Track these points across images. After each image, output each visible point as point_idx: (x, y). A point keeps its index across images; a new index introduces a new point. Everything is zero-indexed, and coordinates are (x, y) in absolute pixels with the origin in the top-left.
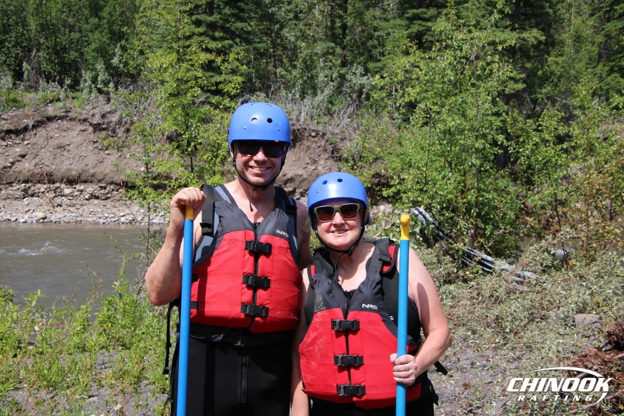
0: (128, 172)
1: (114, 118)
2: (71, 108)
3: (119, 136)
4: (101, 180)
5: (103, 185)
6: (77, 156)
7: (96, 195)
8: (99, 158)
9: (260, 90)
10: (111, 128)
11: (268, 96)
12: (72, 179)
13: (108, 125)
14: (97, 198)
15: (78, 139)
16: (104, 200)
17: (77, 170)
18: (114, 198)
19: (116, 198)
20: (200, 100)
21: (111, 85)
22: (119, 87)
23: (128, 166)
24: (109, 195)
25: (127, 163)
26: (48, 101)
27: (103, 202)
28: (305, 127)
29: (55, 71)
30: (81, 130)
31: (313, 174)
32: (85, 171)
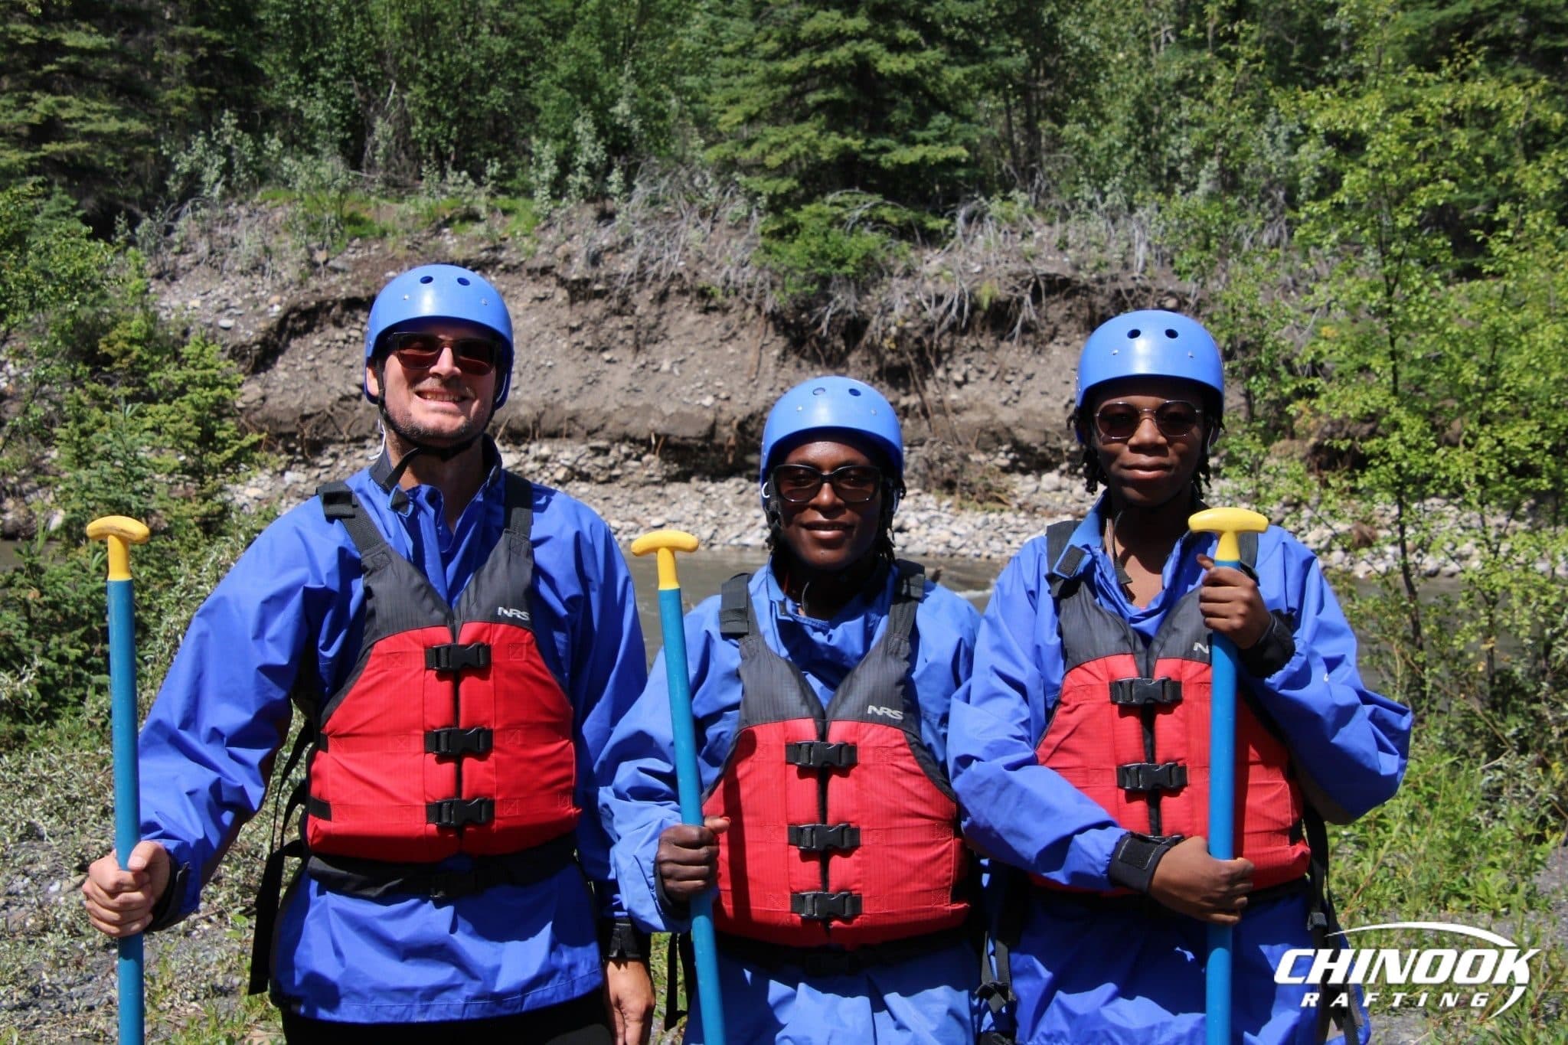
0: (668, 409)
1: (627, 266)
2: (505, 239)
3: (638, 311)
4: (596, 431)
5: (602, 444)
6: (530, 368)
7: (584, 469)
8: (585, 373)
10: (617, 292)
12: (520, 427)
13: (609, 284)
14: (585, 477)
15: (528, 322)
16: (603, 483)
17: (531, 405)
18: (630, 478)
19: (635, 477)
20: (857, 213)
21: (616, 176)
22: (635, 182)
23: (665, 392)
24: (616, 472)
25: (664, 386)
26: (441, 220)
27: (600, 488)
28: (1148, 283)
29: (449, 141)
30: (536, 298)
32: (552, 407)
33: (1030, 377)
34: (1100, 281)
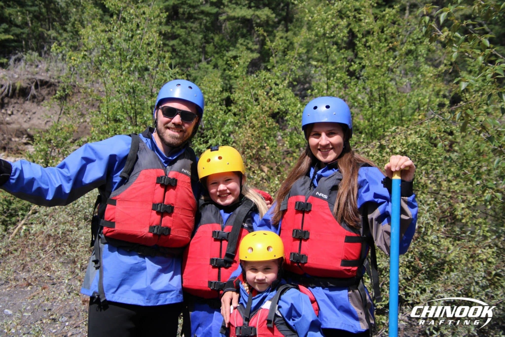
9: (33, 50)
11: (40, 55)
31: (81, 126)
33: (34, 113)
34: (59, 82)
